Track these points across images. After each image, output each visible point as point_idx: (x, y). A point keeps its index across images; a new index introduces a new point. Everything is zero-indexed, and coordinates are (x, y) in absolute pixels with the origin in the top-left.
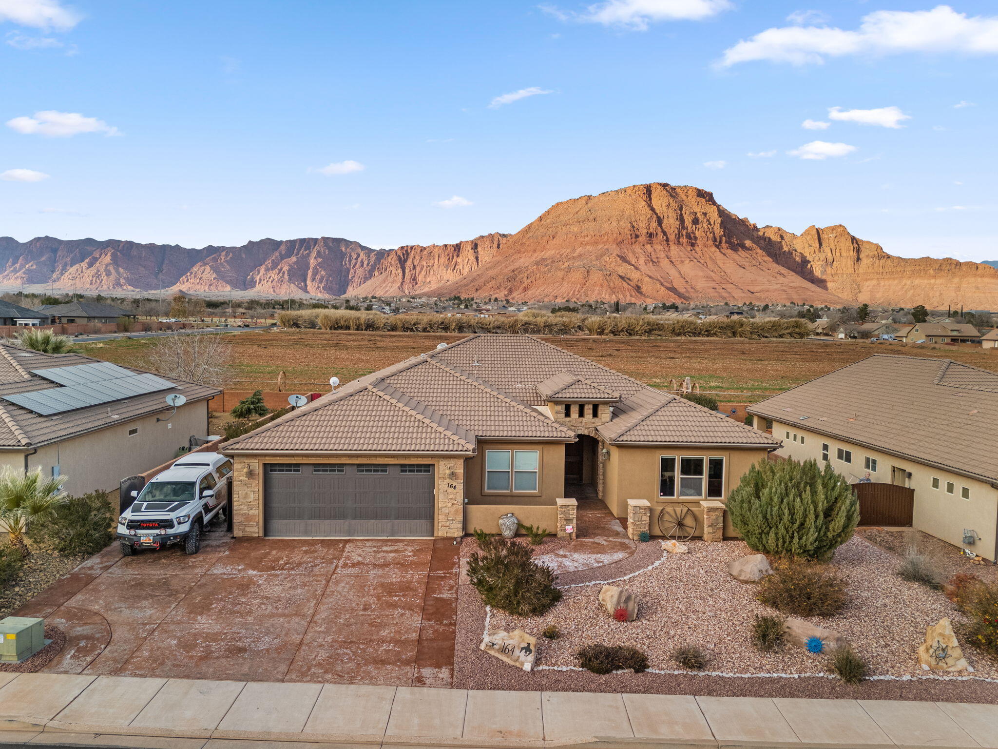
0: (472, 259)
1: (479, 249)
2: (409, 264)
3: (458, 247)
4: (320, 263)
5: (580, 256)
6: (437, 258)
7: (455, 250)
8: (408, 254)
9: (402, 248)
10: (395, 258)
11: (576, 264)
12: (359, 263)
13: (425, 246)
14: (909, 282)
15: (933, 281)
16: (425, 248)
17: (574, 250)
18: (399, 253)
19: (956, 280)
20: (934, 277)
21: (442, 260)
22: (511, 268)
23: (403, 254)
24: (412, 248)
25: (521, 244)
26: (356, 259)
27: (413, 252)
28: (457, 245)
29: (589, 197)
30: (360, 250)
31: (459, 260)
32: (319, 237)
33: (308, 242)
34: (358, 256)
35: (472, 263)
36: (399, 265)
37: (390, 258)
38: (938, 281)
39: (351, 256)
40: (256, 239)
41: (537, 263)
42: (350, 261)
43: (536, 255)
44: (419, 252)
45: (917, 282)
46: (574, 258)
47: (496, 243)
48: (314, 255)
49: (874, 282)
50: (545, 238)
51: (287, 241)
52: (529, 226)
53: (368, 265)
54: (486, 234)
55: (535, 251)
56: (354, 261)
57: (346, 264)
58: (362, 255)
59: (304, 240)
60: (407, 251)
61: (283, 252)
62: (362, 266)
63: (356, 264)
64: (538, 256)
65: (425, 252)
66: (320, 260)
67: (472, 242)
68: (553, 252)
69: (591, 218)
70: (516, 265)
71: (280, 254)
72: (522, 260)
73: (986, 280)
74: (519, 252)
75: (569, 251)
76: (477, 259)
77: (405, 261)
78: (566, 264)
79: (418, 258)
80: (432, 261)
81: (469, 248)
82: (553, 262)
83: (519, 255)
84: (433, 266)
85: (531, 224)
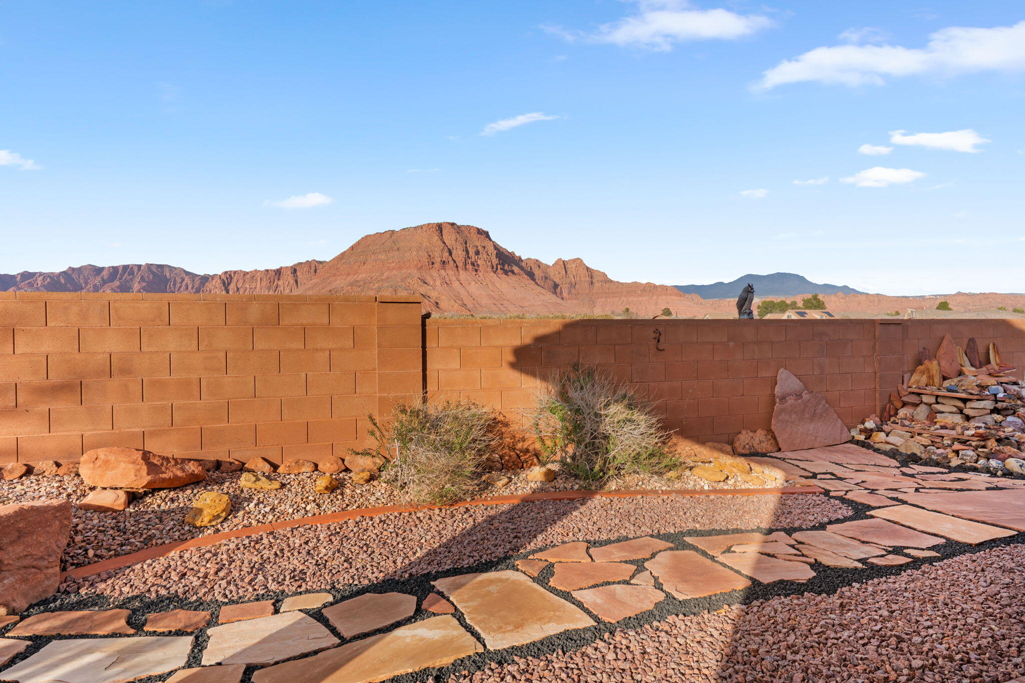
0: (292, 282)
1: (298, 273)
2: (232, 287)
3: (278, 272)
4: (144, 287)
5: (388, 278)
6: (259, 281)
7: (276, 274)
8: (231, 278)
9: (226, 273)
10: (219, 281)
11: (385, 285)
12: (184, 285)
13: (247, 271)
14: (625, 300)
15: (640, 298)
16: (248, 273)
17: (382, 274)
18: (223, 277)
19: (655, 298)
20: (641, 296)
21: (264, 283)
22: (329, 288)
23: (227, 279)
24: (235, 272)
25: (336, 269)
26: (181, 283)
27: (236, 276)
28: (277, 270)
29: (393, 231)
30: (184, 275)
31: (280, 283)
32: (143, 263)
33: (132, 268)
34: (183, 280)
35: (293, 285)
36: (223, 288)
37: (214, 281)
38: (644, 298)
39: (175, 280)
40: (76, 265)
41: (351, 285)
42: (175, 284)
43: (350, 278)
44: (242, 276)
45: (631, 299)
46: (382, 280)
47: (313, 269)
48: (138, 279)
49: (603, 299)
50: (357, 264)
51: (110, 267)
52: (343, 254)
53: (192, 288)
54: (304, 261)
55: (348, 274)
56: (178, 285)
57: (170, 288)
58: (187, 280)
59: (128, 266)
60: (230, 275)
61: (105, 277)
62: (187, 288)
63: (181, 287)
64: (351, 278)
65: (248, 276)
66: (144, 284)
67: (292, 267)
68: (364, 275)
69: (395, 248)
70: (333, 286)
71: (103, 279)
72: (338, 282)
73: (673, 297)
74: (335, 275)
75: (378, 274)
76: (296, 282)
77: (229, 284)
78: (377, 285)
79: (241, 281)
80: (254, 284)
81: (289, 273)
82: (365, 283)
83: (335, 278)
84: (255, 288)
85: (345, 252)
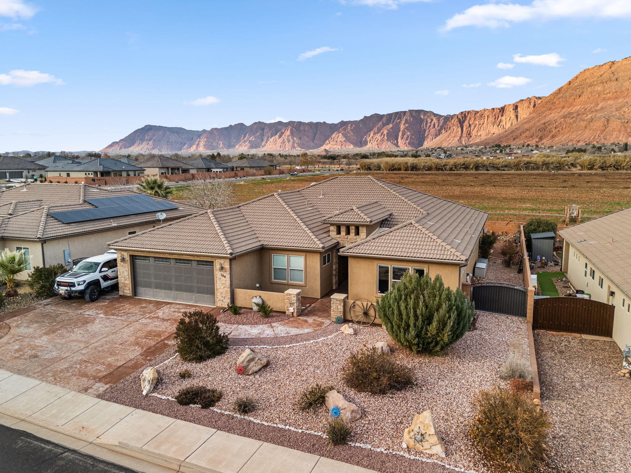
0: (513, 117)
1: (519, 109)
2: (466, 124)
3: (502, 110)
4: (407, 127)
5: (602, 108)
6: (486, 118)
7: (500, 112)
8: (466, 117)
9: (462, 113)
10: (456, 120)
11: (599, 115)
12: (432, 124)
13: (478, 110)
16: (478, 112)
17: (597, 105)
18: (460, 117)
21: (490, 119)
22: (543, 122)
23: (462, 118)
24: (469, 112)
25: (552, 103)
26: (431, 123)
27: (469, 115)
28: (502, 108)
29: (613, 63)
30: (433, 117)
31: (503, 118)
32: (407, 110)
33: (400, 114)
34: (432, 120)
35: (513, 119)
36: (459, 125)
37: (453, 120)
39: (427, 121)
40: (368, 115)
41: (565, 117)
42: (426, 124)
43: (564, 110)
44: (473, 114)
46: (596, 111)
47: (532, 104)
48: (403, 122)
50: (573, 97)
51: (387, 114)
52: (560, 90)
53: (438, 127)
54: (525, 98)
55: (563, 107)
56: (429, 124)
57: (423, 127)
58: (435, 120)
59: (398, 112)
60: (465, 115)
61: (384, 122)
62: (434, 127)
63: (430, 126)
64: (566, 111)
65: (478, 115)
66: (407, 125)
67: (514, 105)
68: (578, 107)
69: (614, 78)
70: (547, 119)
71: (383, 123)
72: (552, 115)
74: (550, 109)
75: (592, 105)
76: (517, 116)
77: (464, 122)
78: (589, 116)
79: (473, 119)
80: (483, 121)
81: (511, 109)
82: (578, 115)
83: (550, 112)
84: (483, 124)
85: (562, 88)
